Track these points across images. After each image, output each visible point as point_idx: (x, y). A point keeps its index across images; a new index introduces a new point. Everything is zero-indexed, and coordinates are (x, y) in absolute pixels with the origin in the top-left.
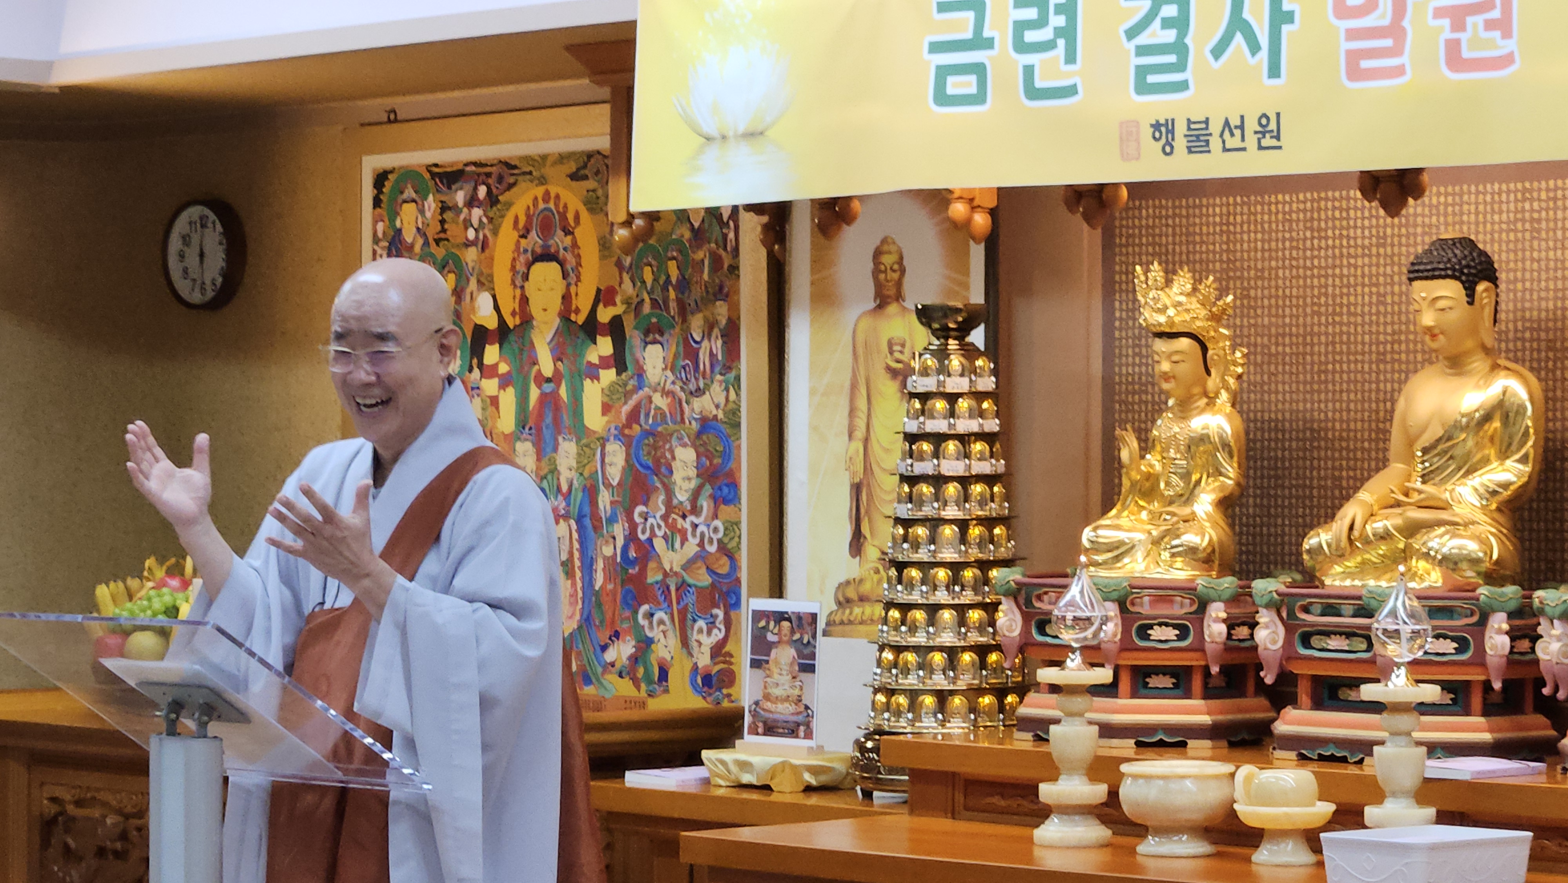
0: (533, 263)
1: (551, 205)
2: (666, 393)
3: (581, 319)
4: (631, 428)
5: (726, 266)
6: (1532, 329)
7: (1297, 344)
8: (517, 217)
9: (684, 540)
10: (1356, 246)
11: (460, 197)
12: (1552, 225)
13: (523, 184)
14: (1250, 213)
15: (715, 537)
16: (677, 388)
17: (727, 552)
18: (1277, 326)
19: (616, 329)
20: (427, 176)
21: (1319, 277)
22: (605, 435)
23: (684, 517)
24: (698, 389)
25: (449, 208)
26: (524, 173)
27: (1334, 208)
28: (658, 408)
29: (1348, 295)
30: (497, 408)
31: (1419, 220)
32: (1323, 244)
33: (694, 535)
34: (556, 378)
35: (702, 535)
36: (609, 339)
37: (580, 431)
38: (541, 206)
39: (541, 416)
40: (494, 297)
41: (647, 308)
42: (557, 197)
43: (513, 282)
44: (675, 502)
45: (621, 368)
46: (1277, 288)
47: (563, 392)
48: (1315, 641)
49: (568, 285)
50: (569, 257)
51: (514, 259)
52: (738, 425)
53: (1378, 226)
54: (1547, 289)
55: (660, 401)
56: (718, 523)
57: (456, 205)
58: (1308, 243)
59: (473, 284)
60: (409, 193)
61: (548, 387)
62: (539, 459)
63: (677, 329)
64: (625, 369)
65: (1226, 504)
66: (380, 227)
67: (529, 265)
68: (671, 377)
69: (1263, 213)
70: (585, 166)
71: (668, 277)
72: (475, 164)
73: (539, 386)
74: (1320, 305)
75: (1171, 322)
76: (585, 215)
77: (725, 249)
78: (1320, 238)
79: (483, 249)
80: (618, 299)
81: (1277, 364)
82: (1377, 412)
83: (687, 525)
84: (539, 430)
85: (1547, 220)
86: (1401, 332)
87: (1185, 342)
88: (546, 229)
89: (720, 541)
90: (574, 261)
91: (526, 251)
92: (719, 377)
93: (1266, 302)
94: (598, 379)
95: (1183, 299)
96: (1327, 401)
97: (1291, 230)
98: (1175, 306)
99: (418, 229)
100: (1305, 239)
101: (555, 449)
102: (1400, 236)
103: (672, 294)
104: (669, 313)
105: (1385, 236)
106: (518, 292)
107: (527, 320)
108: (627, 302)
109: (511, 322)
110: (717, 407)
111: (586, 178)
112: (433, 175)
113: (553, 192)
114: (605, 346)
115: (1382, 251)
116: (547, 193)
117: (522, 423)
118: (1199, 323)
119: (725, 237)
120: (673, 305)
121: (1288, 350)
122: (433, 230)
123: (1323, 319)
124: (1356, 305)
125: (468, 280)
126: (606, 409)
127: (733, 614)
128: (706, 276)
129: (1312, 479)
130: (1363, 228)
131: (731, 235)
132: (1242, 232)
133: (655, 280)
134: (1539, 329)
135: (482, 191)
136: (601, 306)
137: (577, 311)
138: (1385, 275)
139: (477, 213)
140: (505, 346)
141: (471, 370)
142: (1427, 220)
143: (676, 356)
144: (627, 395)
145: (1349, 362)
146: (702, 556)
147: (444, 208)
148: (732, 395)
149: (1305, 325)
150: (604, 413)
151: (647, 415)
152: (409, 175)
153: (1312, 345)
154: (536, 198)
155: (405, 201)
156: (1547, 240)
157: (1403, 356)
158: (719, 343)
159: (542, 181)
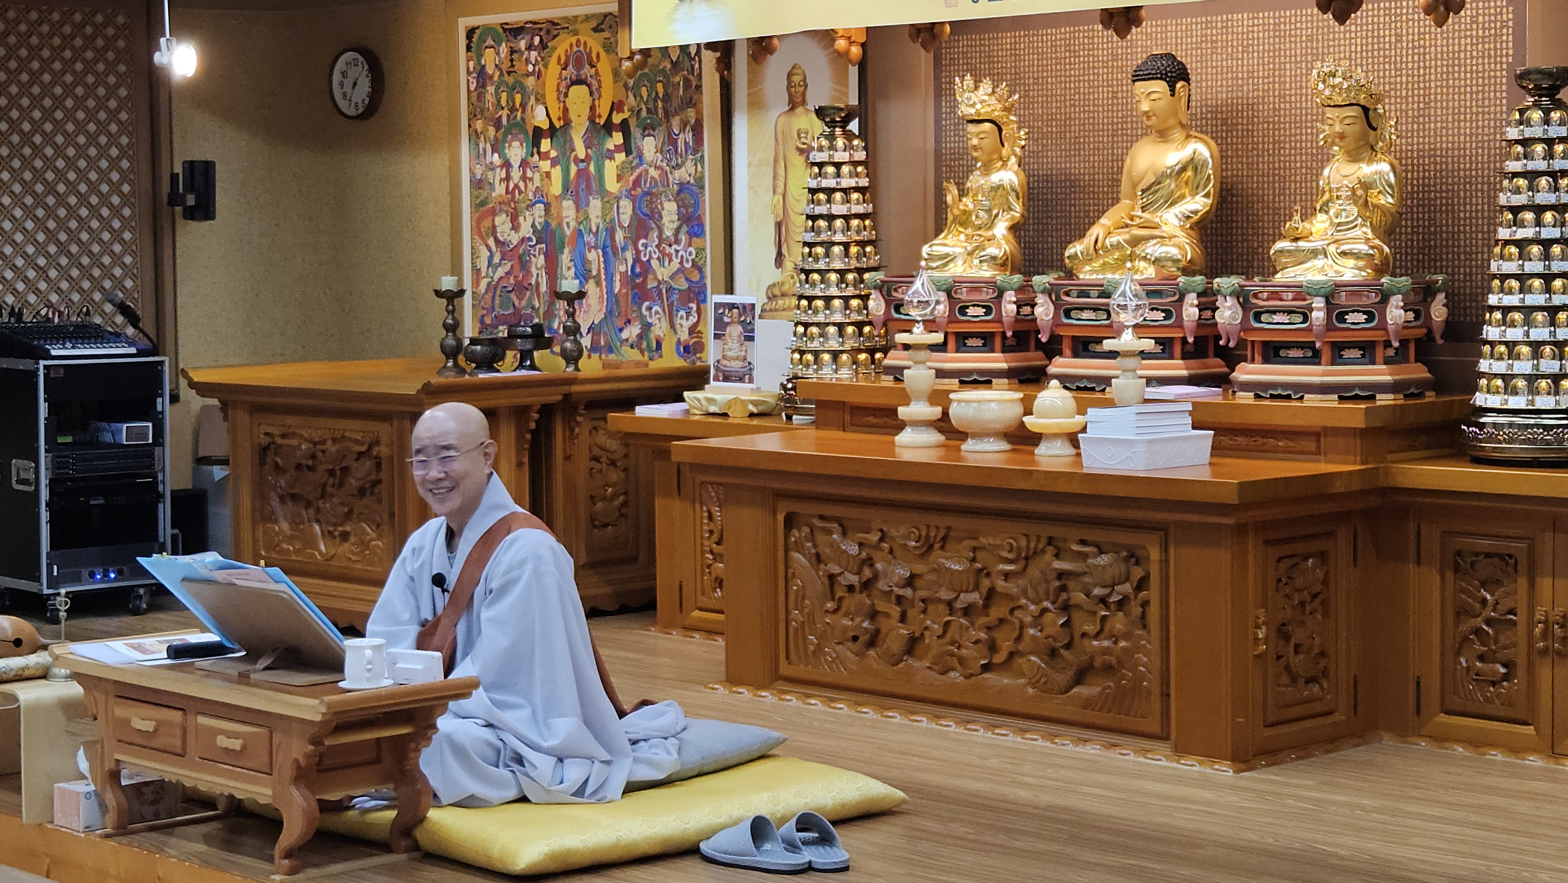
0: (571, 86)
2: (657, 167)
4: (635, 190)
5: (694, 86)
9: (670, 260)
11: (522, 44)
13: (563, 35)
15: (690, 258)
16: (664, 164)
17: (698, 267)
20: (501, 31)
22: (619, 195)
24: (678, 164)
25: (516, 52)
26: (564, 28)
28: (651, 177)
30: (550, 180)
33: (676, 257)
34: (587, 159)
35: (682, 257)
37: (603, 193)
39: (578, 184)
40: (547, 109)
41: (644, 114)
44: (664, 236)
47: (592, 168)
48: (1074, 314)
49: (594, 100)
52: (703, 187)
55: (653, 173)
56: (691, 249)
57: (520, 49)
59: (533, 100)
60: (490, 42)
61: (582, 165)
62: (577, 212)
63: (664, 126)
65: (1013, 230)
66: (471, 64)
67: (568, 87)
68: (660, 157)
70: (602, 23)
71: (657, 93)
72: (531, 22)
73: (576, 165)
75: (979, 113)
77: (693, 75)
79: (538, 78)
83: (672, 251)
84: (577, 193)
87: (988, 125)
89: (693, 260)
92: (690, 157)
94: (614, 159)
95: (987, 97)
98: (982, 103)
99: (496, 65)
101: (588, 205)
103: (660, 104)
104: (658, 116)
106: (562, 105)
107: (568, 123)
108: (632, 110)
110: (690, 175)
111: (603, 30)
112: (505, 30)
114: (618, 138)
117: (566, 189)
119: (693, 67)
120: (660, 111)
122: (506, 66)
125: (529, 98)
128: (681, 92)
131: (697, 66)
133: (649, 95)
135: (537, 40)
139: (534, 54)
140: (555, 139)
141: (532, 155)
143: (663, 144)
144: (633, 169)
146: (682, 270)
147: (512, 51)
148: (699, 168)
151: (646, 181)
152: (489, 30)
155: (487, 47)
158: (690, 134)
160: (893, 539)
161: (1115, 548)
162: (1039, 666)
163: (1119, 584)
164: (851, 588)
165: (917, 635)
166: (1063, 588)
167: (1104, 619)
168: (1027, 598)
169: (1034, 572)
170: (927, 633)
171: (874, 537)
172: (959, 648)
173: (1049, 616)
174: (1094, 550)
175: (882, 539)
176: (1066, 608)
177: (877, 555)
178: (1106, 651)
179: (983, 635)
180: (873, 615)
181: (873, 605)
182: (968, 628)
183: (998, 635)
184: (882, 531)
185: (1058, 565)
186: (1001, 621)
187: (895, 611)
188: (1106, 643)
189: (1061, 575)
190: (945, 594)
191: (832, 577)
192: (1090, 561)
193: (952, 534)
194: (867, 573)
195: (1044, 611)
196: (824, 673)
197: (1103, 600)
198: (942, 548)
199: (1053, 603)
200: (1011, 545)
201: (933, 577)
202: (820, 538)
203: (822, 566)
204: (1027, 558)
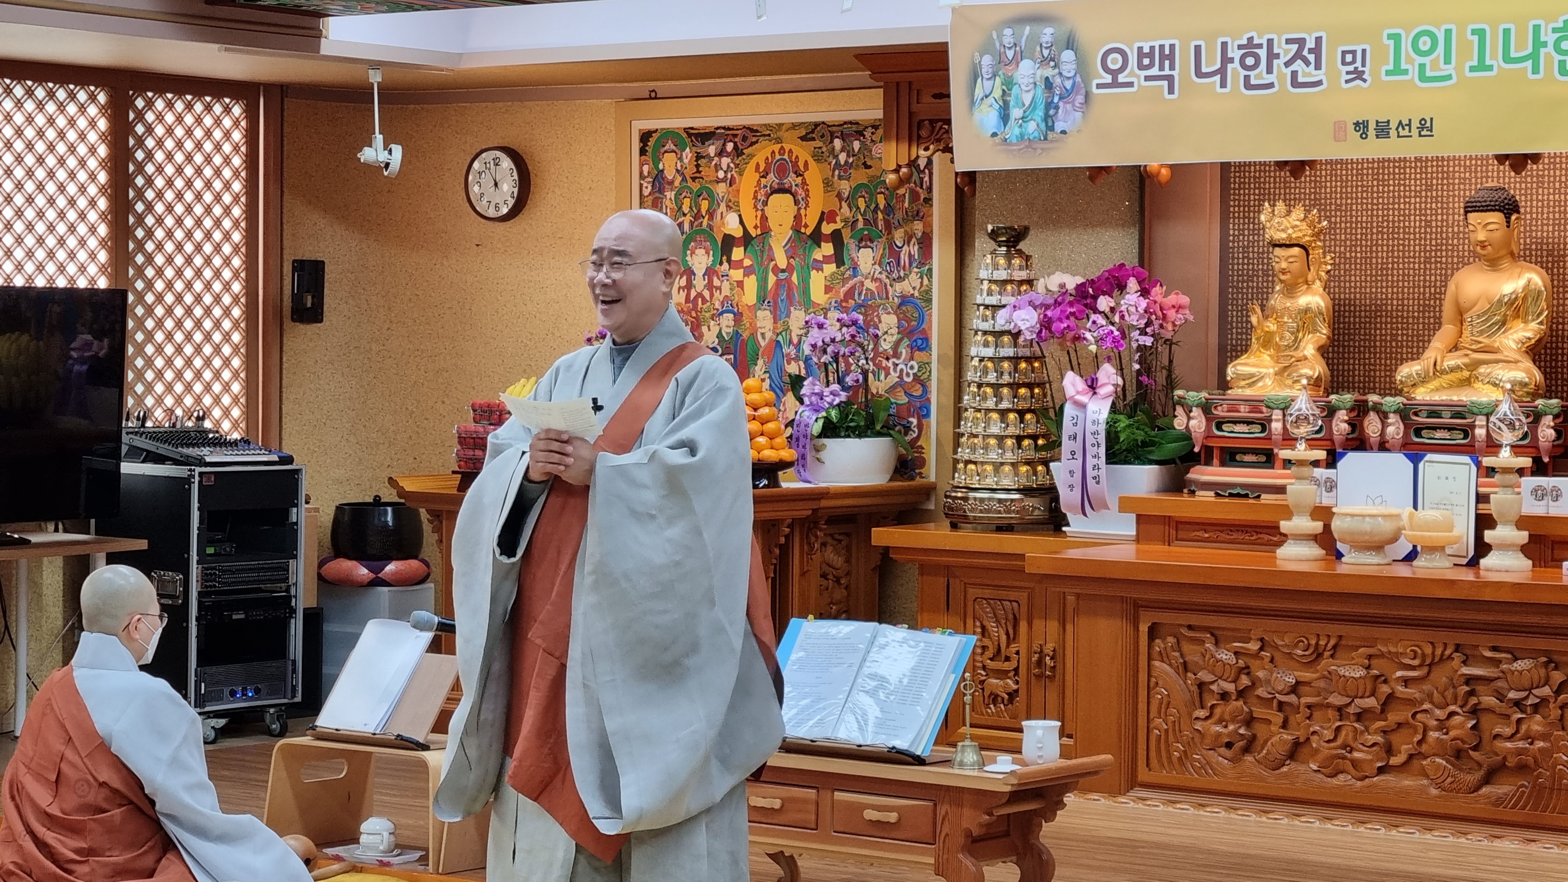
0: (771, 194)
1: (786, 157)
2: (874, 280)
3: (809, 231)
4: (847, 302)
5: (922, 197)
6: (1537, 243)
7: (1366, 253)
8: (758, 164)
9: (887, 374)
10: (1410, 191)
11: (712, 150)
12: (1552, 179)
13: (763, 142)
14: (1332, 170)
15: (911, 372)
16: (883, 276)
17: (921, 381)
18: (1351, 241)
19: (836, 238)
20: (685, 135)
21: (1383, 210)
22: (827, 306)
23: (888, 359)
24: (900, 277)
25: (703, 157)
26: (764, 135)
27: (1394, 167)
28: (867, 289)
29: (1404, 221)
30: (743, 289)
31: (1457, 175)
32: (1386, 189)
33: (895, 370)
34: (790, 269)
35: (902, 370)
36: (831, 244)
37: (807, 304)
38: (778, 157)
39: (776, 295)
40: (740, 216)
41: (860, 225)
42: (791, 151)
43: (755, 207)
44: (881, 349)
45: (840, 262)
46: (1351, 216)
47: (795, 278)
48: (1424, 433)
49: (799, 209)
50: (800, 191)
51: (756, 192)
52: (929, 301)
53: (1426, 178)
54: (1548, 219)
55: (869, 284)
56: (913, 363)
57: (708, 155)
58: (1375, 189)
59: (723, 207)
60: (670, 146)
61: (782, 276)
62: (775, 322)
63: (884, 238)
64: (844, 264)
65: (1323, 351)
66: (646, 169)
67: (768, 196)
68: (879, 269)
69: (1341, 170)
70: (813, 132)
71: (877, 205)
72: (724, 128)
73: (776, 275)
74: (1383, 227)
75: (1289, 237)
76: (812, 163)
77: (921, 187)
78: (1384, 186)
79: (731, 185)
80: (838, 219)
81: (1351, 264)
82: (1424, 294)
83: (890, 364)
84: (776, 303)
85: (1549, 176)
86: (1442, 244)
87: (1296, 250)
88: (782, 171)
89: (914, 374)
90: (803, 195)
91: (765, 187)
92: (916, 270)
93: (1343, 225)
94: (822, 270)
95: (1298, 223)
96: (1387, 287)
97: (1362, 180)
98: (1293, 227)
99: (677, 171)
100: (1373, 186)
101: (788, 316)
102: (1442, 185)
103: (880, 216)
104: (877, 227)
105: (1432, 185)
106: (759, 213)
107: (766, 231)
108: (845, 221)
109: (753, 233)
110: (914, 288)
111: (813, 139)
112: (690, 135)
113: (787, 147)
114: (828, 249)
115: (1429, 194)
116: (782, 148)
117: (762, 298)
118: (1307, 238)
119: (922, 179)
120: (881, 224)
121: (1359, 255)
122: (690, 171)
123: (1385, 236)
124: (1409, 227)
125: (719, 205)
126: (828, 289)
127: (924, 421)
128: (906, 205)
129: (1375, 336)
130: (1416, 179)
131: (927, 179)
132: (1326, 181)
133: (867, 206)
134: (1542, 243)
135: (730, 147)
136: (825, 223)
137: (806, 226)
138: (1431, 209)
139: (725, 161)
140: (749, 247)
141: (721, 264)
142: (1462, 175)
143: (882, 256)
144: (845, 281)
145: (1404, 263)
146: (901, 383)
147: (699, 157)
148: (926, 281)
149: (1372, 240)
150: (826, 293)
151: (860, 294)
152: (669, 134)
153: (1377, 252)
154: (773, 152)
155: (666, 152)
156: (1549, 189)
157: (1444, 260)
158: (916, 247)
159: (779, 140)
160: (1276, 647)
161: (1532, 654)
162: (1445, 767)
163: (1537, 687)
164: (1224, 696)
165: (1302, 740)
166: (1472, 693)
167: (1519, 721)
168: (1432, 702)
169: (1440, 676)
170: (1315, 738)
171: (1254, 646)
172: (1350, 752)
173: (1457, 719)
174: (1509, 656)
175: (1261, 649)
176: (1475, 712)
177: (1254, 664)
178: (1520, 752)
179: (1379, 739)
180: (1249, 721)
181: (1251, 712)
182: (1362, 732)
183: (1395, 738)
184: (1262, 640)
185: (1466, 670)
186: (1399, 725)
187: (1278, 718)
188: (1521, 744)
189: (1469, 680)
190: (1336, 700)
191: (1201, 685)
192: (1504, 667)
193: (1343, 642)
194: (1245, 681)
195: (1452, 714)
196: (1192, 778)
197: (1518, 704)
198: (1332, 656)
199: (1461, 707)
200: (1415, 652)
201: (1322, 684)
202: (1186, 647)
203: (1189, 675)
204: (1430, 665)
